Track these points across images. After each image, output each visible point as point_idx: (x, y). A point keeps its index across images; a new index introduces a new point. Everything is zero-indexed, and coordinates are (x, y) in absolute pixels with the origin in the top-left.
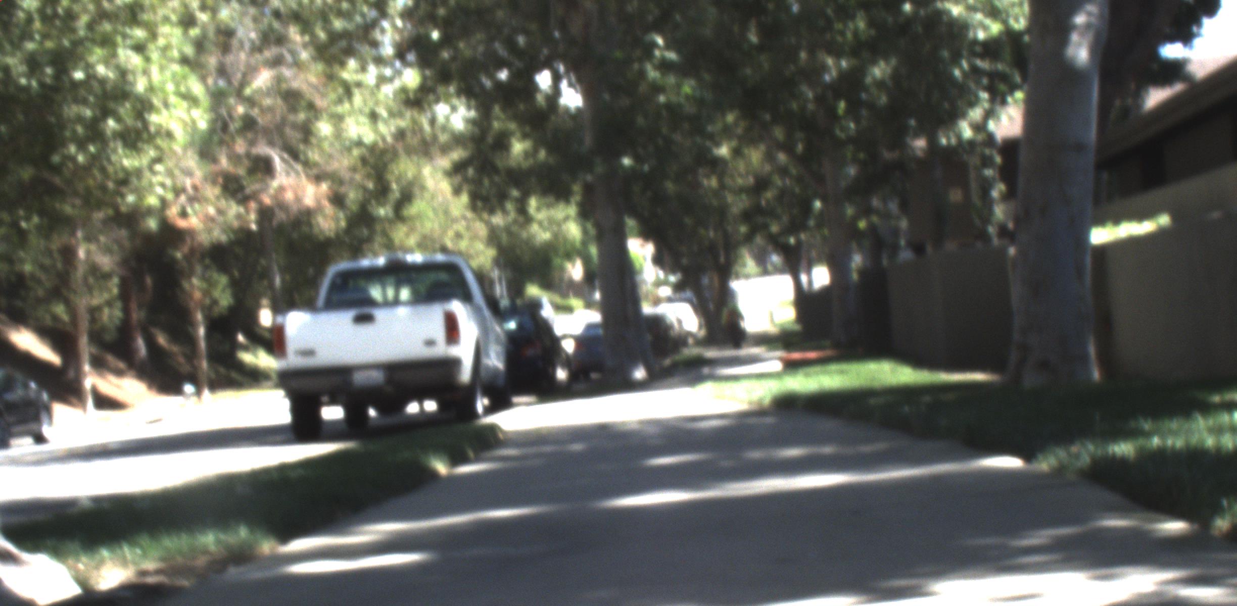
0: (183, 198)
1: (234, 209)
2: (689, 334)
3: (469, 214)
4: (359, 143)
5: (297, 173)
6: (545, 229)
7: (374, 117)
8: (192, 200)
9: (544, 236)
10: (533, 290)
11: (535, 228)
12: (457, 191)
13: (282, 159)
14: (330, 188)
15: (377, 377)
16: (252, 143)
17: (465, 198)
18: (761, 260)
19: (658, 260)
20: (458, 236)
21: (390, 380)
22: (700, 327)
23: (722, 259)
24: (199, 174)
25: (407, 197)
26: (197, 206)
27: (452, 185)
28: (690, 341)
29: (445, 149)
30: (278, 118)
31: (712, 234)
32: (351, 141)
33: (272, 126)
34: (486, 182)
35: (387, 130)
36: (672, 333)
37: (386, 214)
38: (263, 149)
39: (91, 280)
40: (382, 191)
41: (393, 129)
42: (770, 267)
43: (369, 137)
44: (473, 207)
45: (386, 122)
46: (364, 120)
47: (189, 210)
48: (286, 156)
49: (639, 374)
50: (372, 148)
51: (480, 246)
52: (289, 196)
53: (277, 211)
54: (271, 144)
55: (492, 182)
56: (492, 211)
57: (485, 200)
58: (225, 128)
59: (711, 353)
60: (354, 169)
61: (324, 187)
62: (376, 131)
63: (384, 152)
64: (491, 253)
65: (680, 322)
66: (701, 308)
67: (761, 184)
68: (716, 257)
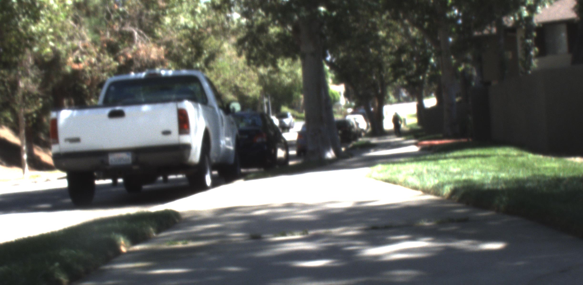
0: (77, 52)
1: (107, 58)
2: (362, 130)
3: (247, 68)
4: (185, 27)
5: (148, 41)
6: (289, 77)
7: (193, 13)
8: (82, 53)
9: (289, 81)
10: (285, 109)
11: (283, 76)
12: (239, 55)
13: (139, 33)
14: (166, 50)
15: (127, 158)
16: (123, 25)
17: (243, 58)
18: (397, 95)
19: (347, 95)
20: (243, 79)
21: (136, 161)
22: (368, 127)
23: (380, 91)
24: (88, 39)
25: (212, 57)
26: (85, 57)
27: (237, 51)
28: (363, 134)
29: (234, 33)
30: (138, 12)
31: (374, 78)
32: (181, 25)
33: (134, 16)
34: (255, 50)
35: (201, 21)
36: (353, 130)
37: (201, 66)
38: (128, 28)
39: (27, 98)
40: (199, 53)
41: (204, 20)
42: (401, 99)
43: (191, 25)
44: (249, 64)
45: (200, 16)
46: (188, 15)
47: (80, 59)
48: (141, 32)
49: (330, 155)
50: (193, 30)
51: (254, 85)
52: (142, 53)
53: (135, 62)
54: (133, 25)
55: (258, 50)
56: (258, 65)
57: (255, 59)
58: (109, 17)
59: (374, 141)
60: (181, 40)
61: (162, 48)
62: (194, 20)
63: (199, 33)
64: (260, 88)
65: (357, 124)
66: (368, 116)
67: (401, 50)
68: (376, 91)
